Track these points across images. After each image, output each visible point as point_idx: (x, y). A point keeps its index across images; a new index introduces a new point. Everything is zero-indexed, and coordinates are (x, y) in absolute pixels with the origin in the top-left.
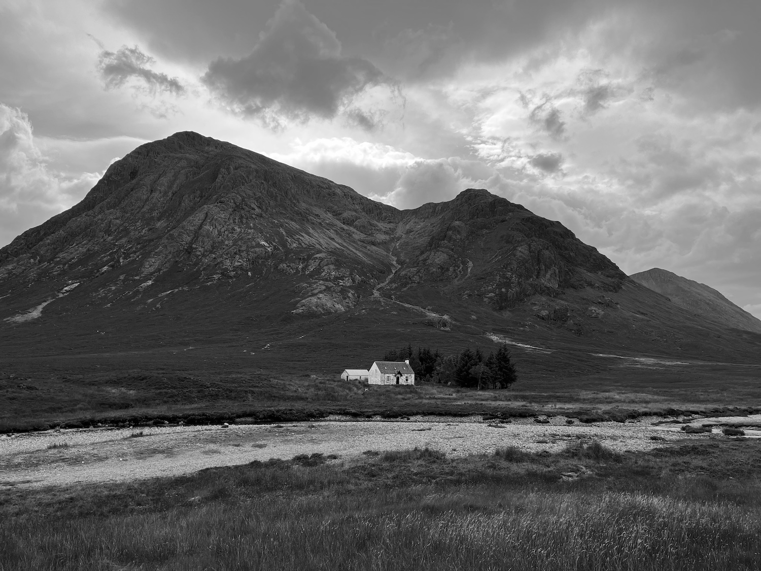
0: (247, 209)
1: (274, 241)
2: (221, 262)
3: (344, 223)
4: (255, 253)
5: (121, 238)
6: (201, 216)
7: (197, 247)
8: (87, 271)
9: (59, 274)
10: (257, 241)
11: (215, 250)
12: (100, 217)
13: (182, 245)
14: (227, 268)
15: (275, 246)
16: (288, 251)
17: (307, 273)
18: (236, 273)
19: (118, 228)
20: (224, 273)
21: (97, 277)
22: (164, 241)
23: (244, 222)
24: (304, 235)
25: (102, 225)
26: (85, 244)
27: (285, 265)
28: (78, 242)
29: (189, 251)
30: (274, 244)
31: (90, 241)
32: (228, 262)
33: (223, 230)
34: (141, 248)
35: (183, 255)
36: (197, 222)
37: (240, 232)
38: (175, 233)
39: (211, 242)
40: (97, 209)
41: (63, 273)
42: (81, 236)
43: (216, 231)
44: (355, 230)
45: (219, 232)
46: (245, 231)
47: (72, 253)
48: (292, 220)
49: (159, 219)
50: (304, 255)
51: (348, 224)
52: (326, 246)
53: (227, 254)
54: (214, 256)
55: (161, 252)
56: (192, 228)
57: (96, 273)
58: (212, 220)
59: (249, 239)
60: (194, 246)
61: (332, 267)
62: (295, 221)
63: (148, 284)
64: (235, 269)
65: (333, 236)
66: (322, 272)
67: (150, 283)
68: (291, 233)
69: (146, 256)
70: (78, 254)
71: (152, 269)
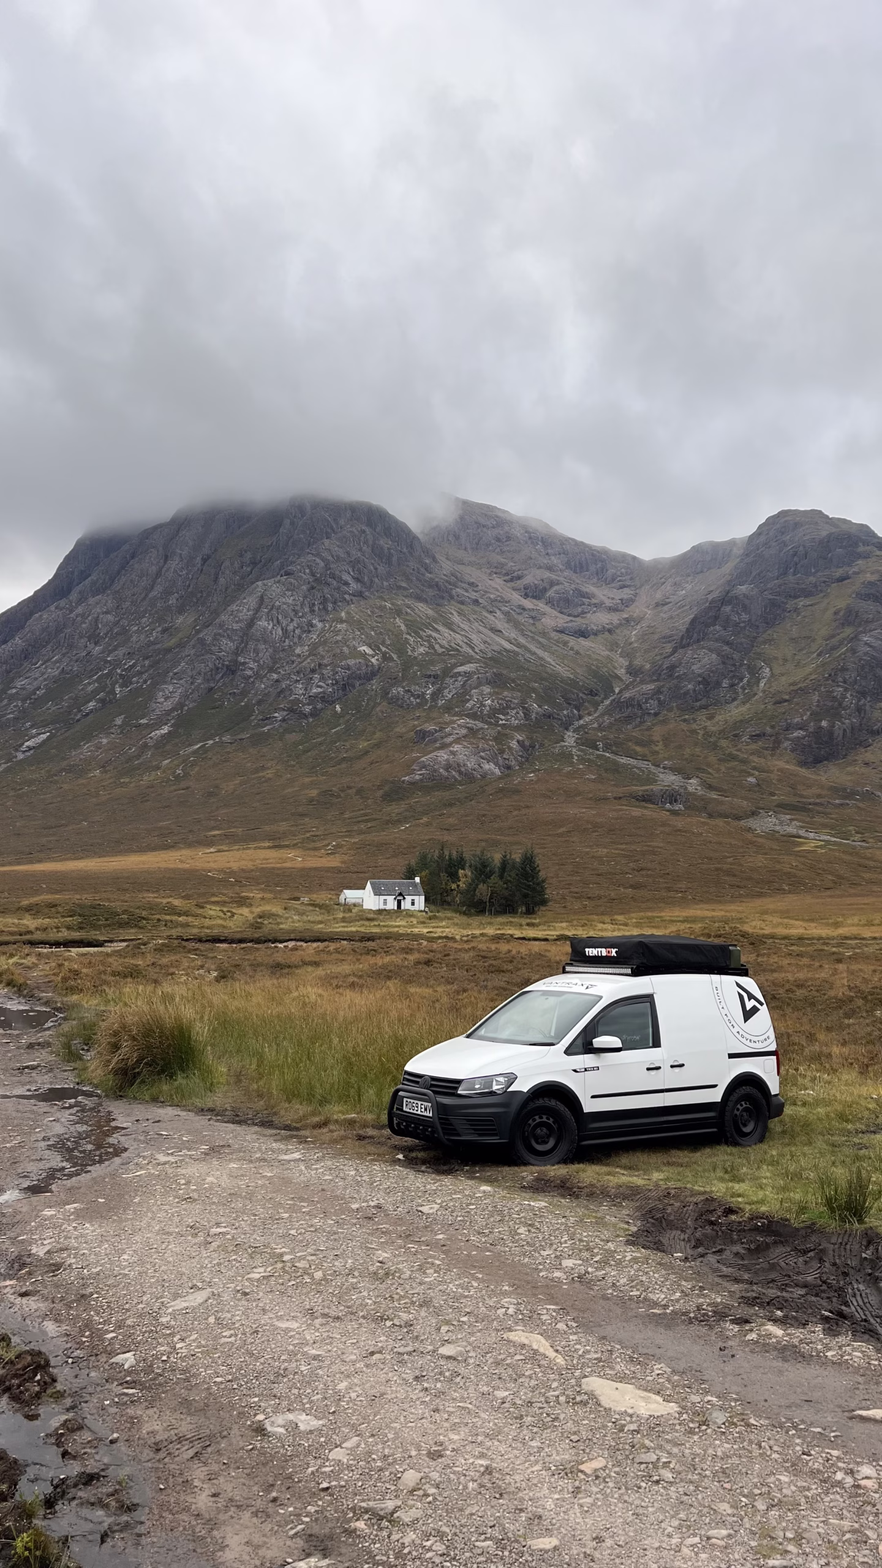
0: (335, 583)
1: (383, 643)
2: (288, 688)
3: (526, 596)
4: (348, 669)
5: (115, 649)
6: (251, 601)
7: (247, 660)
8: (62, 710)
9: (16, 719)
10: (351, 645)
11: (278, 665)
12: (80, 610)
13: (219, 658)
14: (298, 699)
15: (384, 654)
16: (408, 663)
17: (440, 703)
18: (315, 708)
19: (111, 629)
20: (293, 709)
21: (78, 720)
22: (189, 651)
23: (329, 609)
24: (441, 628)
25: (84, 626)
26: (57, 662)
27: (400, 689)
28: (46, 658)
29: (232, 669)
30: (384, 649)
31: (64, 655)
32: (299, 689)
33: (291, 627)
34: (151, 666)
35: (222, 677)
36: (245, 614)
37: (323, 630)
38: (207, 635)
39: (271, 650)
40: (74, 596)
41: (23, 715)
42: (49, 647)
43: (280, 629)
44: (547, 609)
45: (285, 631)
46: (331, 626)
47: (36, 679)
48: (419, 599)
49: (181, 610)
50: (437, 669)
51: (534, 597)
52: (482, 646)
53: (298, 672)
54: (275, 676)
55: (184, 672)
56: (236, 626)
57: (76, 715)
58: (272, 609)
59: (337, 642)
60: (241, 659)
61: (487, 689)
62: (425, 601)
63: (162, 731)
64: (312, 699)
65: (499, 625)
66: (468, 700)
67: (165, 730)
68: (415, 627)
69: (158, 681)
70: (45, 680)
71: (168, 705)
